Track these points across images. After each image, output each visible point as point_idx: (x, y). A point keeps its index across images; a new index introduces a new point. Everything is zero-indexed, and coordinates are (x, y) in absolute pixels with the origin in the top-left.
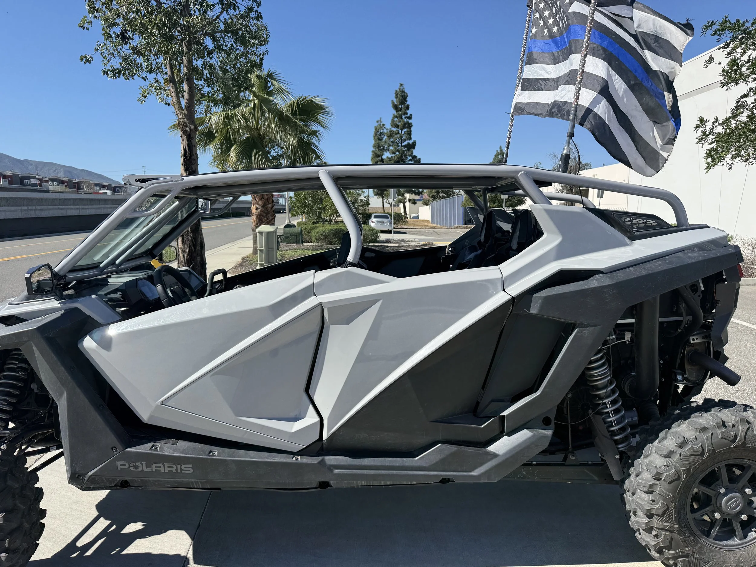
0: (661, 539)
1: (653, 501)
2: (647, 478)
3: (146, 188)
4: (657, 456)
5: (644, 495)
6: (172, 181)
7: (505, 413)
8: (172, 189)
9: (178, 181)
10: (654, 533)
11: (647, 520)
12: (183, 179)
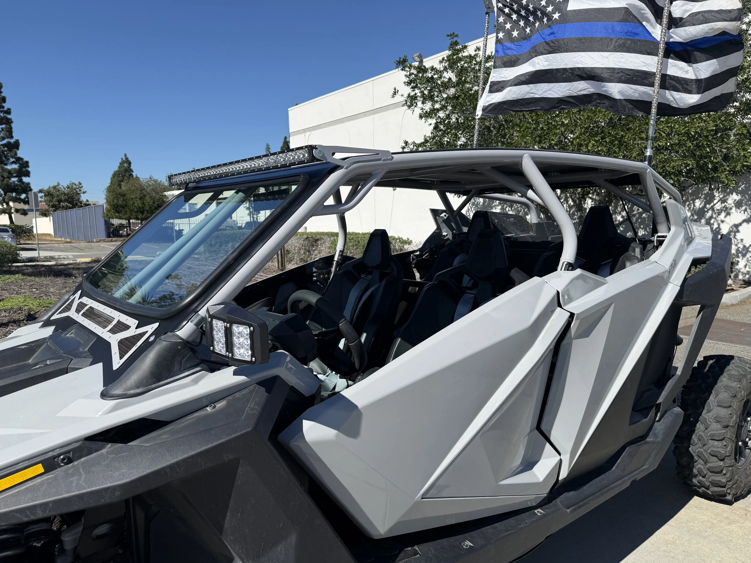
0: (728, 475)
1: (725, 445)
2: (715, 428)
3: (347, 168)
4: (719, 408)
5: (716, 443)
6: (380, 160)
7: (660, 400)
8: (373, 173)
9: (387, 160)
10: (724, 472)
11: (721, 463)
12: (393, 158)
